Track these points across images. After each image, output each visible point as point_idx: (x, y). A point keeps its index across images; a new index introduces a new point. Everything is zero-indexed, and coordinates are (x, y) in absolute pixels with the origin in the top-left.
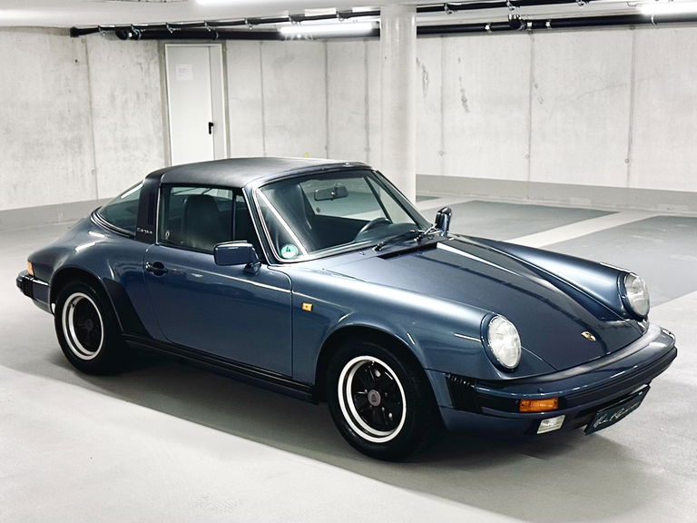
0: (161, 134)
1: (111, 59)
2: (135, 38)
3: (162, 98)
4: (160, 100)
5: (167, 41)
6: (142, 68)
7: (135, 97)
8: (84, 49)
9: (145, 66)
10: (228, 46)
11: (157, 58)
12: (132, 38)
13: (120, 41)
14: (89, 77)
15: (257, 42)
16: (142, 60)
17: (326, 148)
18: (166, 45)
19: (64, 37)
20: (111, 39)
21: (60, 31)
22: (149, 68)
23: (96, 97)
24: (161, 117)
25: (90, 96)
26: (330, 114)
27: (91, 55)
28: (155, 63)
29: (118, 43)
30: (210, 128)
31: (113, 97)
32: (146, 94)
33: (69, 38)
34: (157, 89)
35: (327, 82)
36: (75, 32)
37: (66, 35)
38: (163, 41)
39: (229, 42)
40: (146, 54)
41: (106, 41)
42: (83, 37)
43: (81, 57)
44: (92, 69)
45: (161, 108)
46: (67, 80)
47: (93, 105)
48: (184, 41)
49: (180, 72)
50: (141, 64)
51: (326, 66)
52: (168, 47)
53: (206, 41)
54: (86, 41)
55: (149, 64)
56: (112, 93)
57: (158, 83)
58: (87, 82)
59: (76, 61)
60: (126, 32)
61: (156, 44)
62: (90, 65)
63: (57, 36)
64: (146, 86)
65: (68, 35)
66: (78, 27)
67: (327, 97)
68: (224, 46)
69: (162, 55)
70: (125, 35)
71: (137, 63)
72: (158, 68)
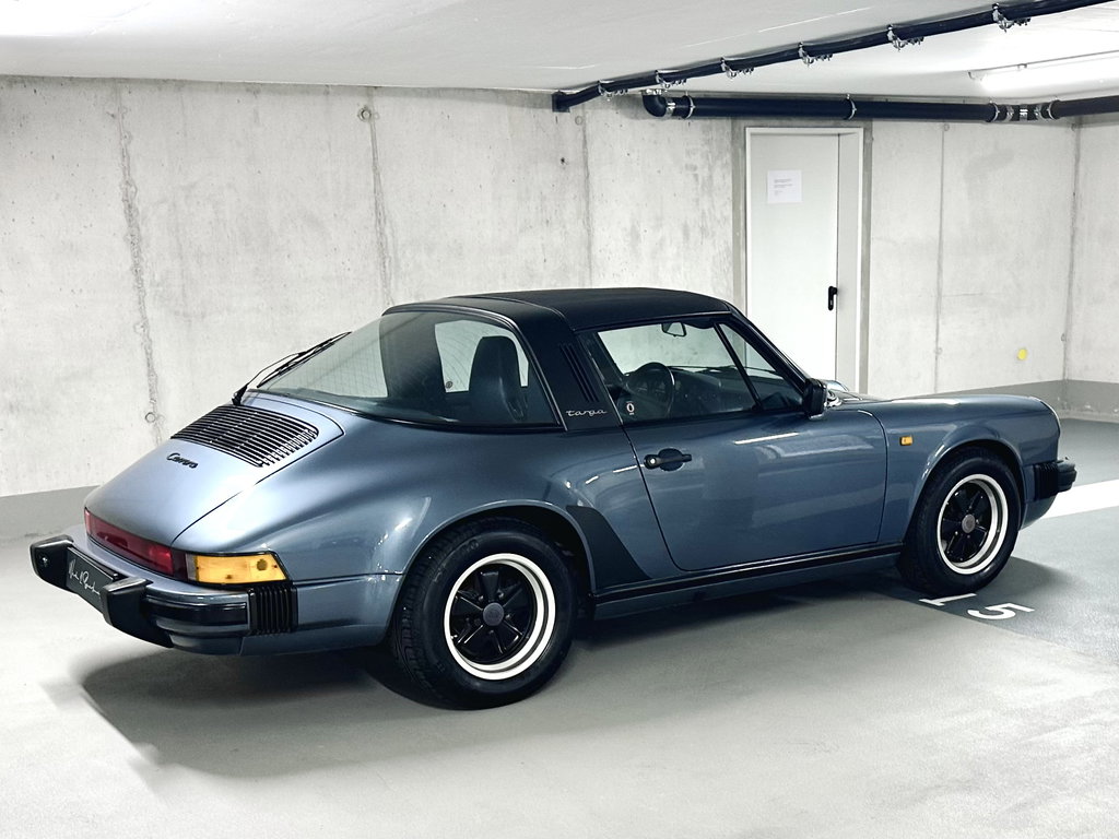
1: (634, 156)
2: (681, 113)
3: (736, 238)
4: (730, 241)
5: (751, 122)
6: (696, 176)
7: (679, 234)
8: (580, 135)
9: (703, 173)
10: (875, 134)
11: (728, 157)
12: (676, 113)
13: (654, 121)
14: (587, 192)
15: (935, 125)
16: (697, 160)
17: (1064, 338)
18: (747, 129)
19: (539, 111)
20: (636, 117)
21: (531, 100)
22: (711, 177)
23: (602, 234)
24: (731, 275)
25: (589, 232)
26: (1076, 269)
27: (595, 147)
28: (724, 166)
29: (648, 125)
30: (831, 298)
31: (635, 235)
32: (703, 230)
33: (549, 114)
34: (726, 219)
35: (1074, 208)
36: (562, 102)
37: (541, 107)
38: (742, 123)
39: (884, 129)
40: (706, 148)
41: (626, 121)
42: (575, 110)
43: (572, 153)
44: (594, 179)
45: (730, 259)
46: (543, 199)
47: (595, 251)
48: (785, 122)
49: (776, 186)
50: (695, 168)
51: (1077, 172)
52: (752, 135)
53: (832, 123)
54: (583, 120)
55: (710, 168)
56: (633, 227)
57: (729, 208)
58: (584, 204)
59: (563, 160)
60: (663, 100)
61: (729, 129)
62: (591, 169)
63: (525, 109)
64: (703, 213)
65: (547, 107)
66: (568, 92)
67: (1073, 237)
68: (868, 131)
69: (740, 150)
70: (662, 107)
71: (687, 167)
72: (730, 177)
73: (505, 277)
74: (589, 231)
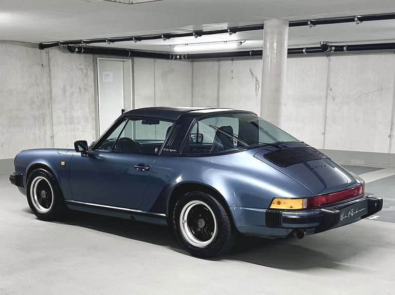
0: (93, 115)
1: (64, 64)
2: (79, 52)
3: (95, 92)
4: (93, 93)
5: (99, 56)
6: (83, 72)
7: (78, 90)
8: (48, 57)
9: (85, 71)
11: (92, 66)
12: (77, 52)
13: (71, 54)
14: (50, 76)
15: (152, 60)
16: (83, 67)
18: (98, 58)
19: (35, 49)
20: (64, 52)
21: (33, 45)
22: (87, 73)
23: (55, 90)
24: (94, 104)
25: (51, 88)
27: (52, 61)
28: (91, 69)
29: (68, 55)
30: (122, 113)
31: (65, 90)
32: (85, 89)
33: (38, 50)
34: (92, 86)
35: (192, 87)
36: (42, 46)
37: (36, 48)
38: (96, 56)
39: (137, 60)
40: (85, 63)
41: (61, 53)
42: (46, 49)
43: (45, 63)
44: (52, 71)
45: (93, 99)
46: (37, 77)
47: (53, 95)
48: (108, 56)
49: (105, 76)
50: (82, 69)
51: (193, 77)
52: (99, 60)
53: (122, 57)
54: (48, 53)
55: (87, 69)
56: (64, 88)
57: (93, 83)
58: (49, 79)
59: (42, 65)
60: (74, 47)
61: (92, 58)
62: (52, 68)
63: (31, 48)
64: (85, 84)
66: (44, 43)
67: (192, 97)
68: (133, 61)
69: (96, 65)
70: (73, 50)
71: (80, 69)
72: (93, 73)
73: (25, 102)
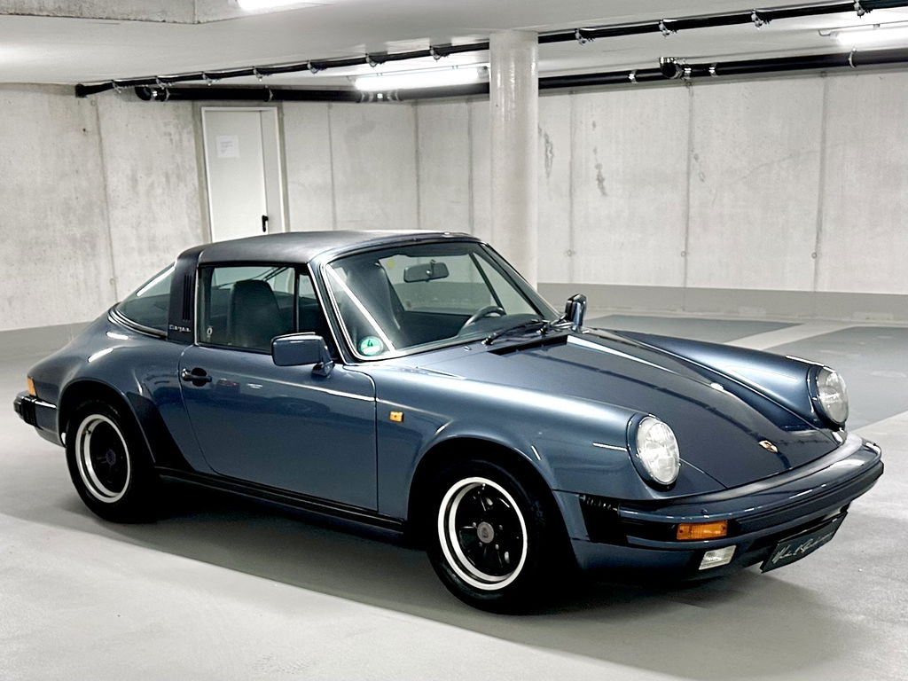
0: (199, 231)
1: (130, 126)
2: (161, 98)
3: (200, 182)
4: (197, 184)
5: (204, 103)
6: (171, 140)
7: (164, 179)
8: (94, 114)
9: (176, 137)
10: (285, 111)
11: (191, 127)
12: (157, 98)
13: (142, 102)
14: (101, 154)
15: (324, 105)
16: (171, 129)
18: (203, 109)
19: (67, 97)
20: (130, 100)
21: (60, 90)
22: (181, 140)
23: (113, 180)
24: (199, 207)
25: (105, 179)
26: (422, 204)
27: (105, 121)
28: (189, 133)
29: (138, 105)
30: (264, 224)
31: (134, 180)
32: (178, 176)
33: (74, 99)
34: (193, 169)
35: (417, 160)
36: (82, 91)
37: (69, 94)
38: (199, 103)
39: (287, 105)
40: (176, 121)
41: (123, 103)
42: (90, 97)
43: (90, 125)
44: (106, 143)
45: (197, 195)
46: (73, 156)
47: (110, 191)
48: (226, 102)
49: (223, 146)
50: (170, 134)
51: (417, 137)
52: (206, 111)
53: (256, 103)
54: (96, 104)
55: (180, 135)
56: (133, 175)
57: (194, 161)
58: (100, 158)
59: (84, 130)
60: (149, 90)
61: (190, 109)
62: (103, 135)
63: (58, 97)
64: (178, 165)
65: (72, 95)
66: (85, 85)
67: (418, 181)
68: (280, 110)
69: (199, 123)
70: (148, 94)
71: (165, 134)
72: (193, 142)
74: (104, 177)
